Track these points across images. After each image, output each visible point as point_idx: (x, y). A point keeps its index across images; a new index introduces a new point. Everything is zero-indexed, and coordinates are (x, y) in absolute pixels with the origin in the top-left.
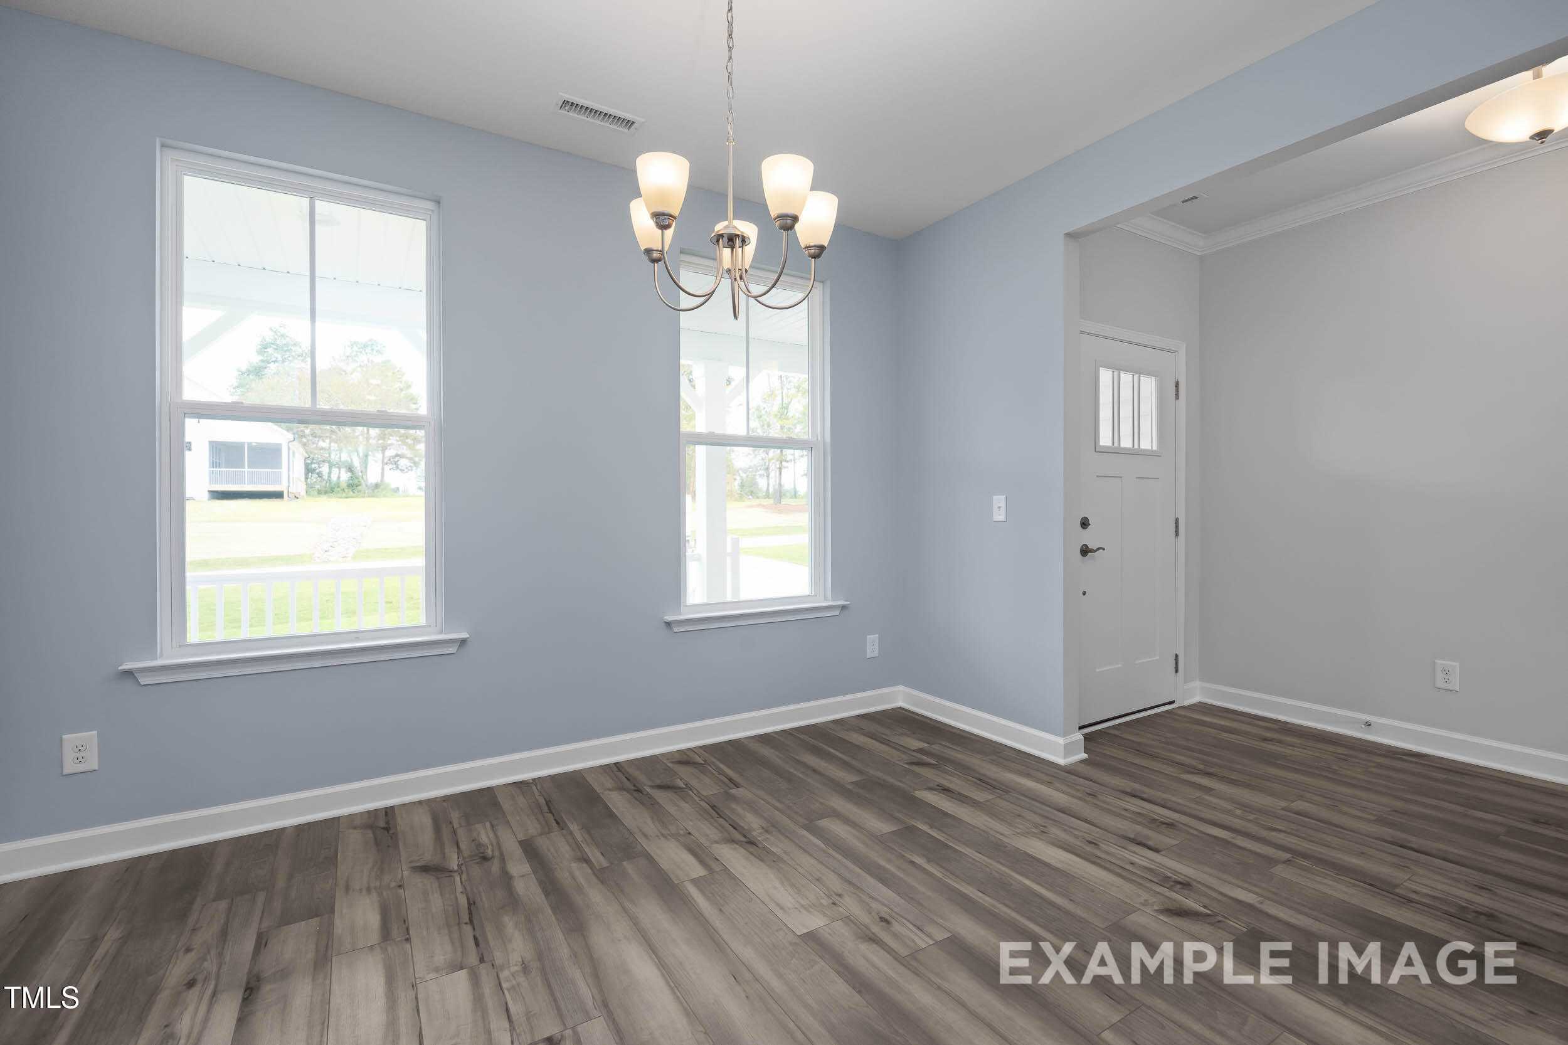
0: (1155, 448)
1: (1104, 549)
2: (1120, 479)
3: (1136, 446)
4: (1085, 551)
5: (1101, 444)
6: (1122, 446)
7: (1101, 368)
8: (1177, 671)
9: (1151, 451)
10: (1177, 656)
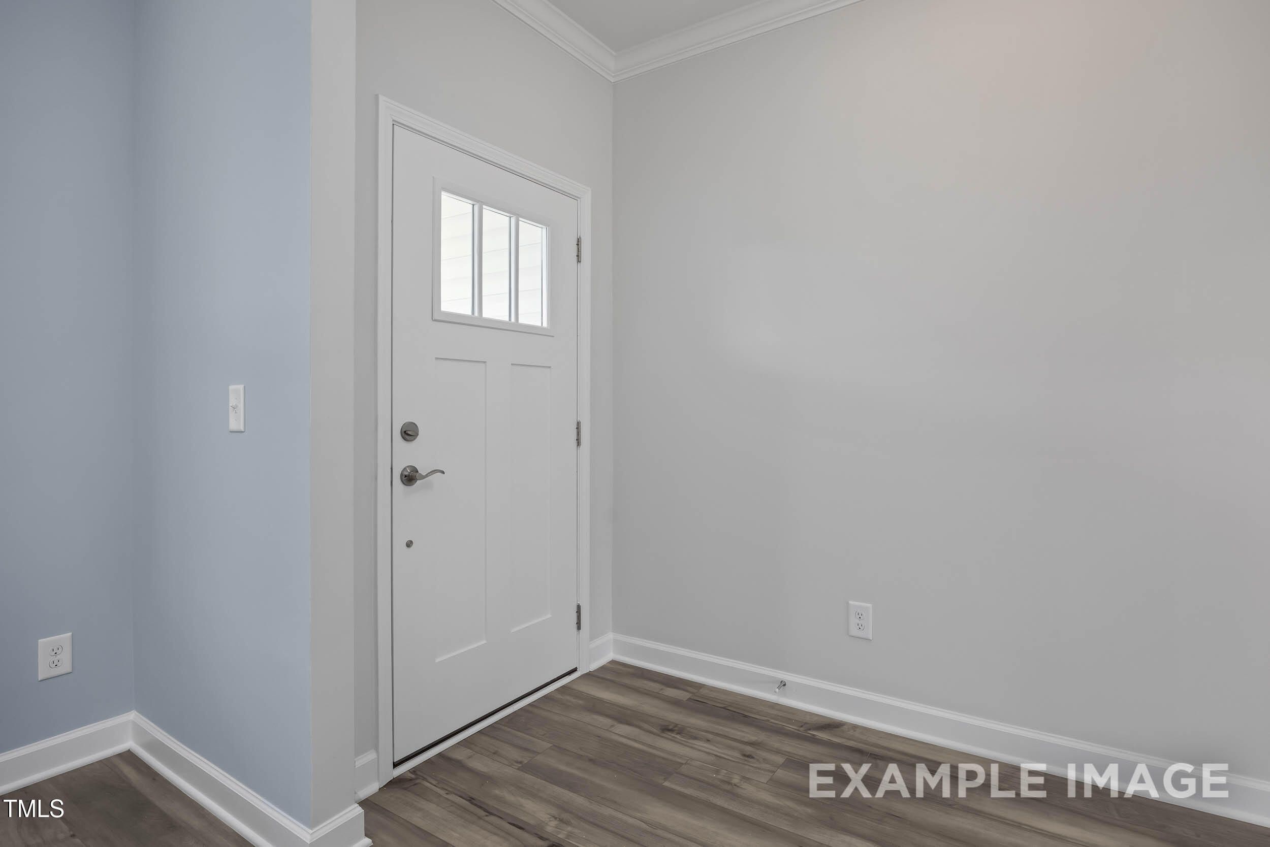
0: (545, 325)
1: (443, 473)
2: (484, 364)
3: (513, 320)
4: (410, 478)
5: (443, 309)
6: (484, 316)
7: (443, 193)
8: (579, 628)
9: (541, 328)
10: (579, 607)
